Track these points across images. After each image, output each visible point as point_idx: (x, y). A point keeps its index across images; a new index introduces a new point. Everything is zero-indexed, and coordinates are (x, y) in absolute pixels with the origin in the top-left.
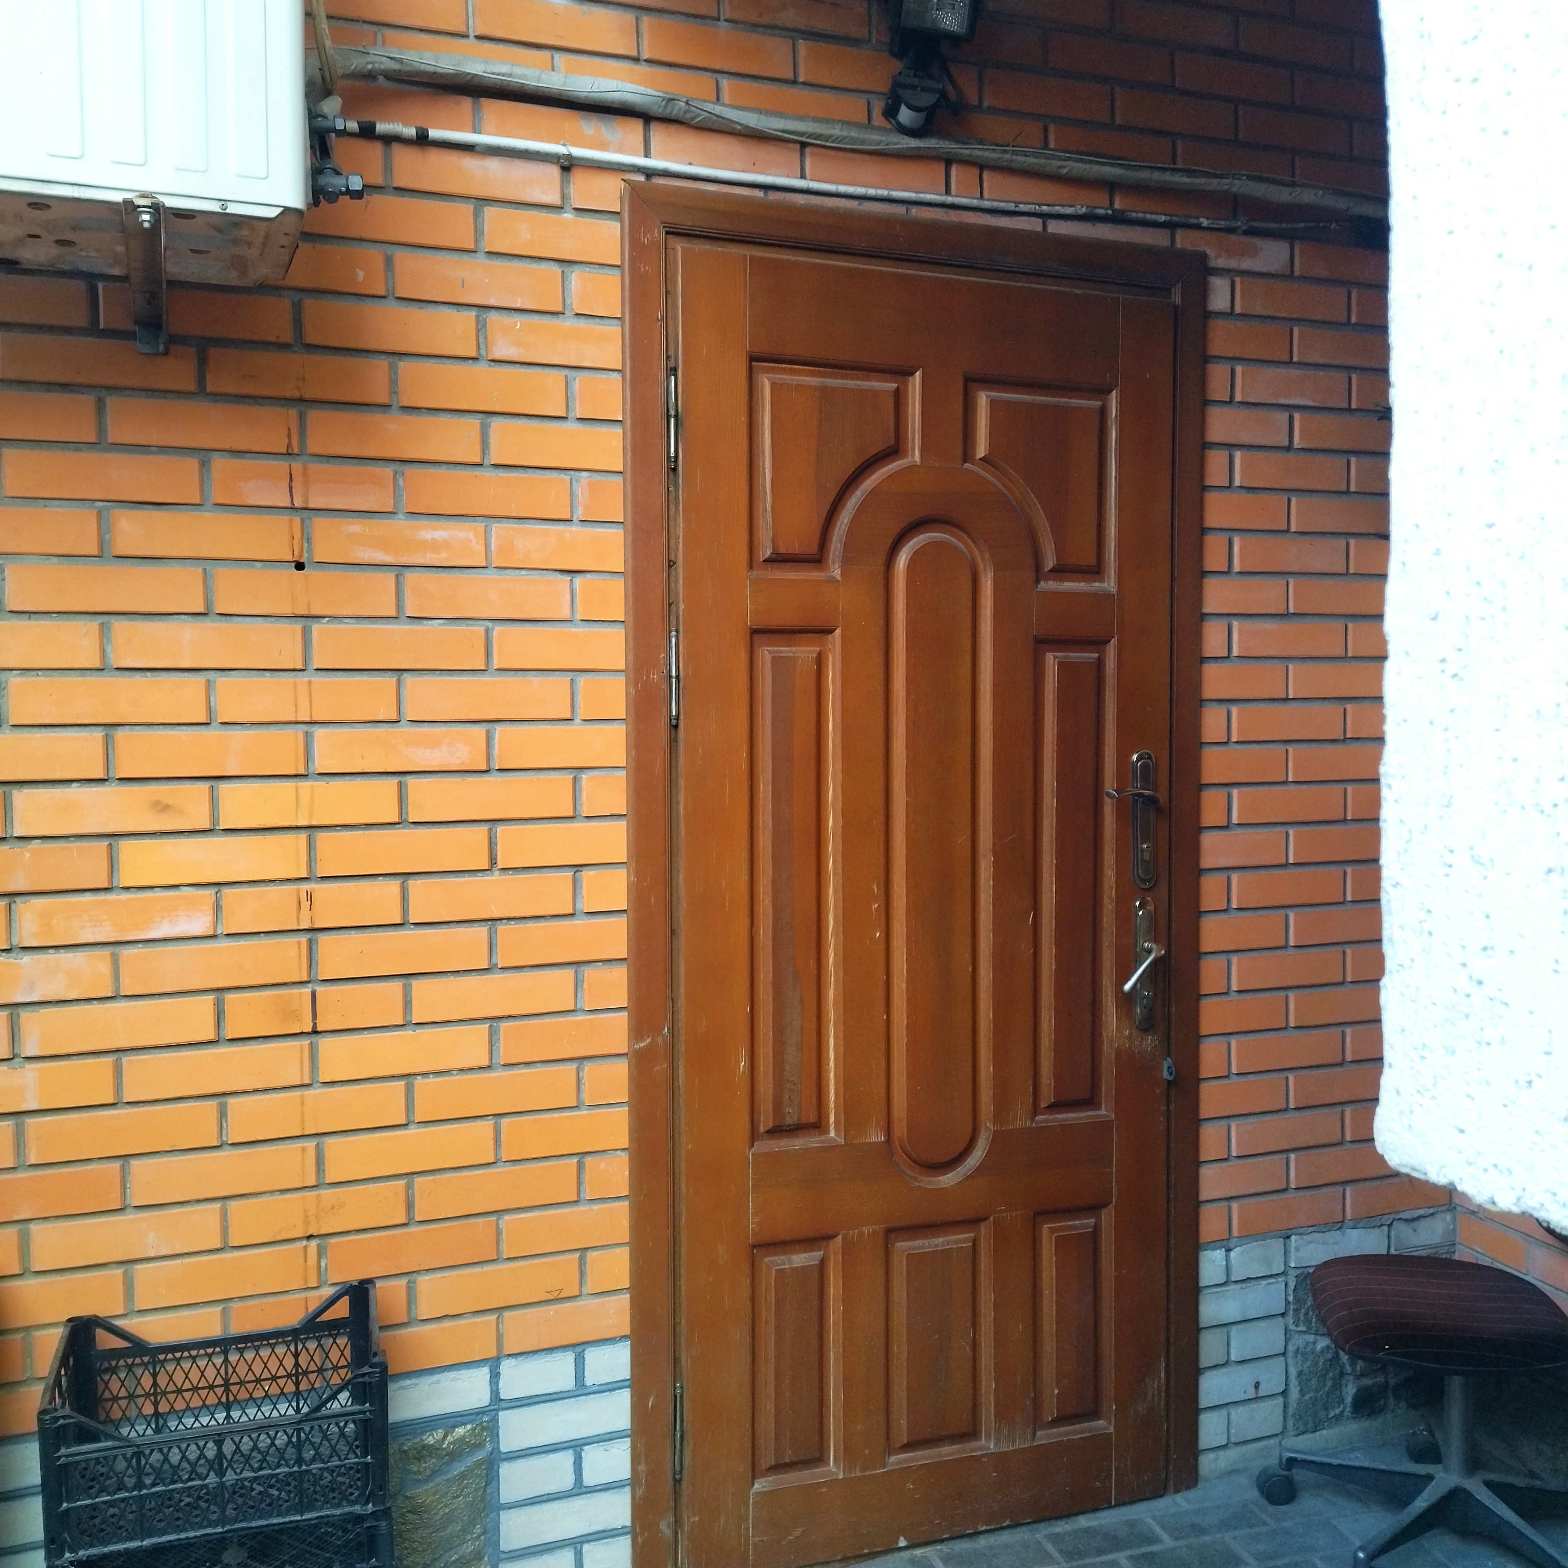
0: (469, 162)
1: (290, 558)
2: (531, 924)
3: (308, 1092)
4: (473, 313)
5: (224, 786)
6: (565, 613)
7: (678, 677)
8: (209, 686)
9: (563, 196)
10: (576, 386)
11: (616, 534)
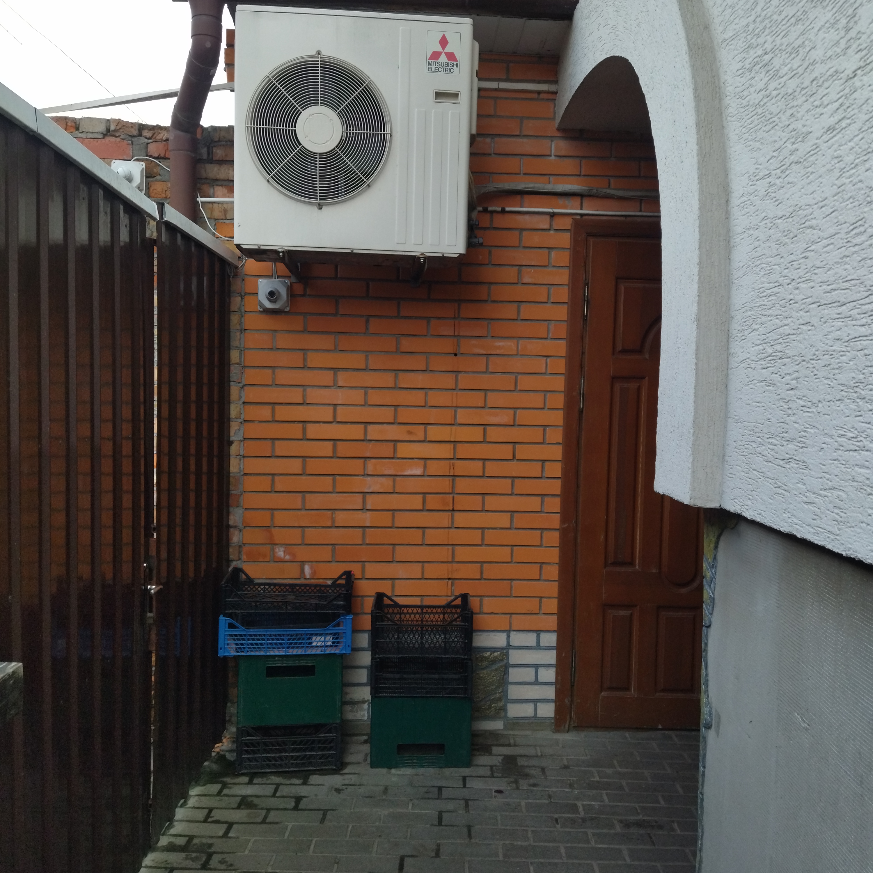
0: (519, 217)
1: (452, 352)
2: (526, 480)
3: (451, 530)
4: (517, 268)
5: (429, 427)
6: (543, 371)
7: (583, 394)
8: (426, 394)
9: (551, 225)
10: (552, 291)
11: (563, 343)
